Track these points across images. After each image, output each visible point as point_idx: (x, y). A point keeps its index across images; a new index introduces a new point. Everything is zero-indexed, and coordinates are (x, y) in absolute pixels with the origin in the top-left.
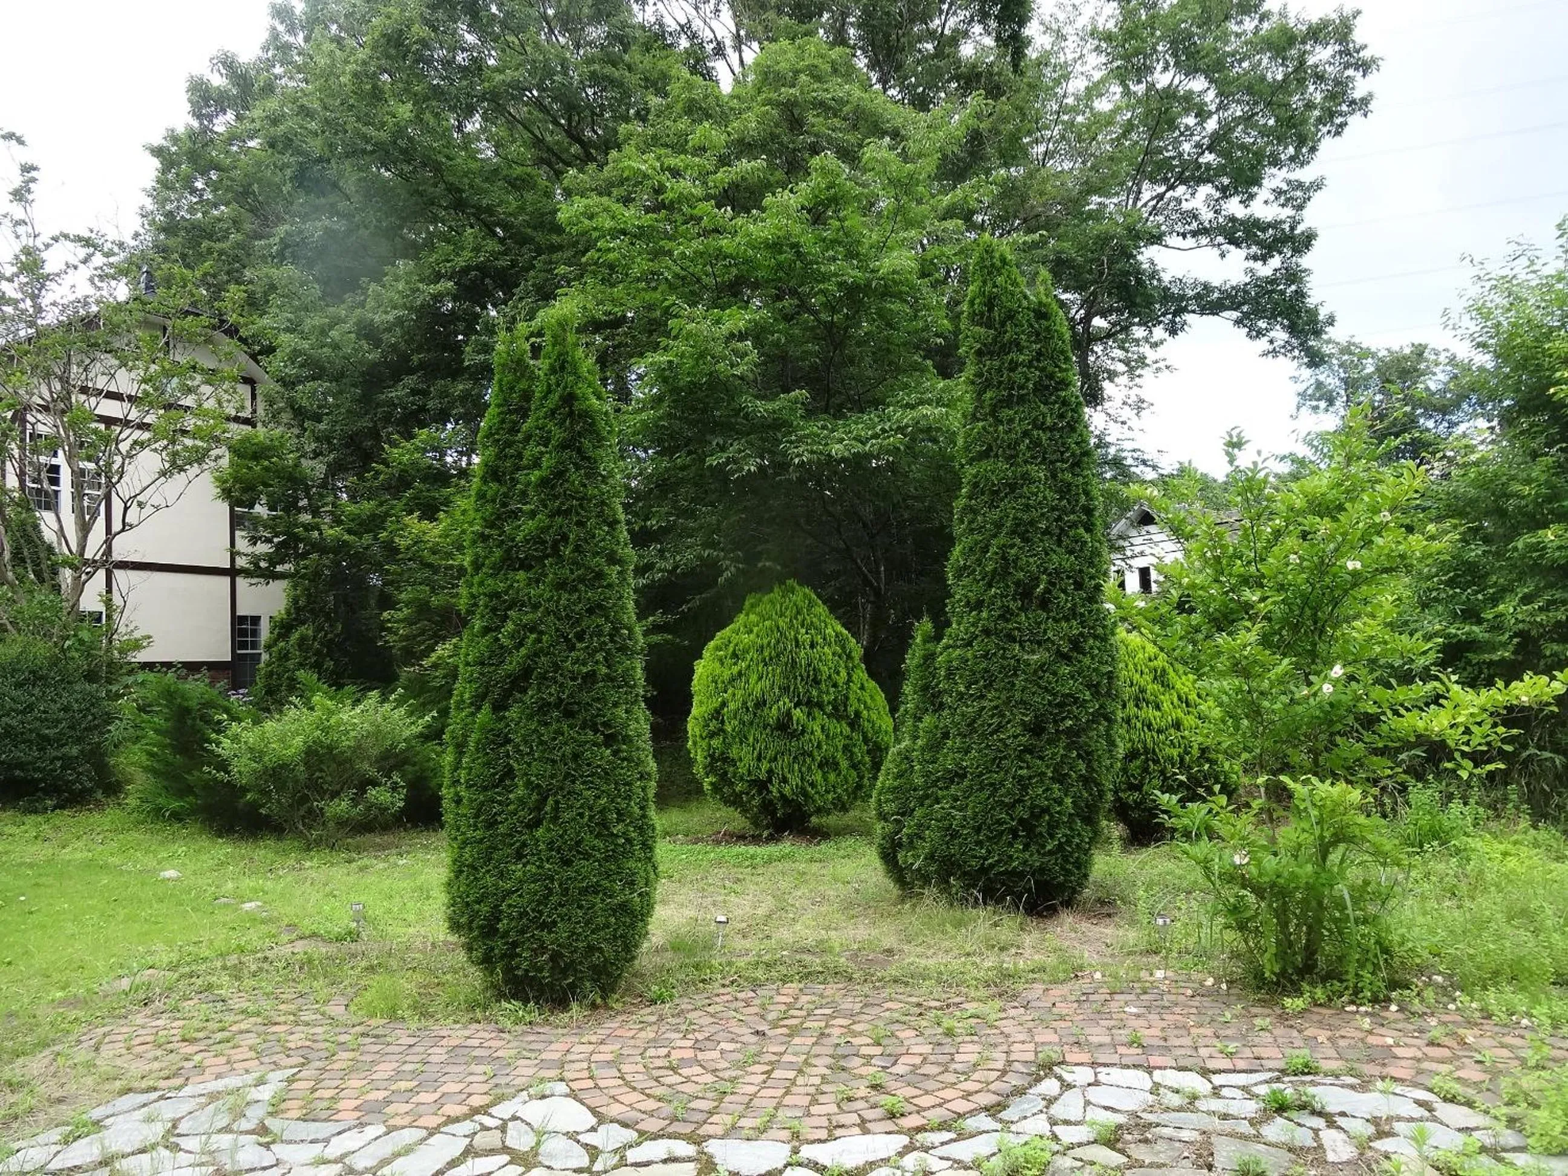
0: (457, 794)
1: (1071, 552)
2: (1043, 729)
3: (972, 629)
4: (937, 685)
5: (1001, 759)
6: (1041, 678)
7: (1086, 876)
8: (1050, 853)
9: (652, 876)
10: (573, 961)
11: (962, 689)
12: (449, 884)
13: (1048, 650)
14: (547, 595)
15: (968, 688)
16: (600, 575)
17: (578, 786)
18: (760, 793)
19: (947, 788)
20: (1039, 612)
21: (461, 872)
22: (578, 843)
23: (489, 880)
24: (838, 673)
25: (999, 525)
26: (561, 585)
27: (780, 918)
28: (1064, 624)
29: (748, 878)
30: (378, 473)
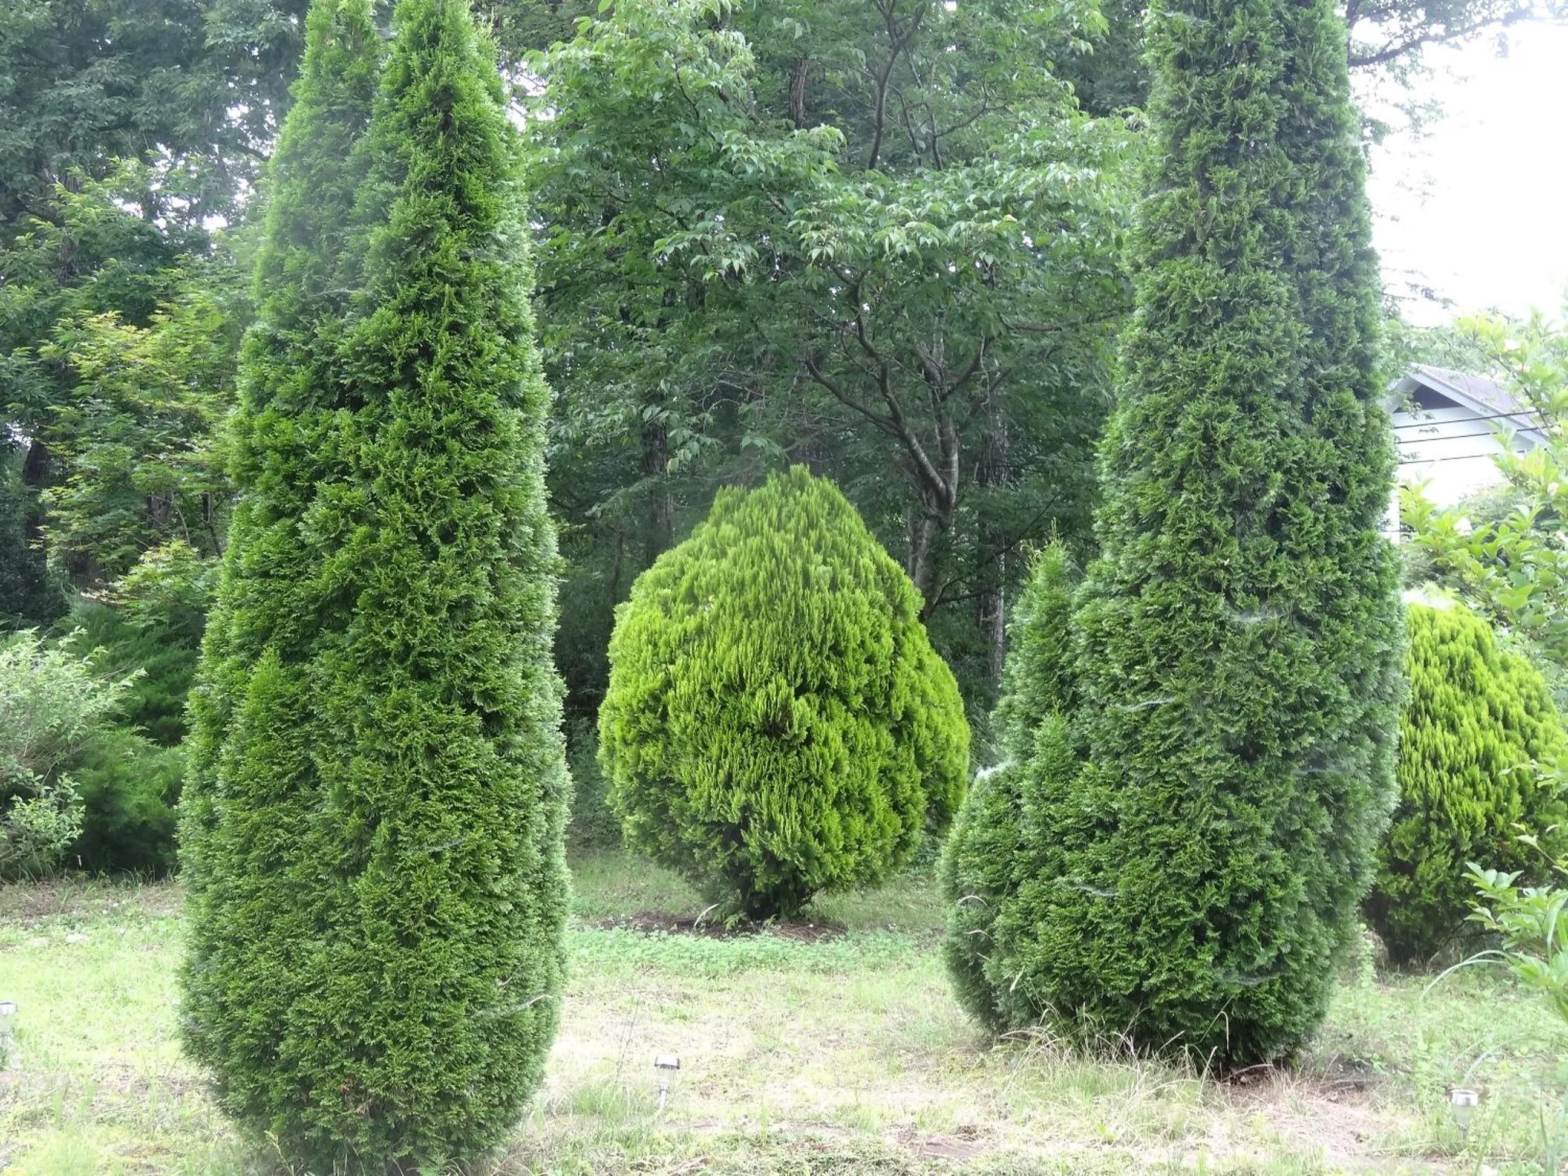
0: (209, 809)
1: (1329, 434)
2: (1261, 750)
3: (1141, 565)
4: (1070, 663)
5: (1181, 799)
6: (1261, 658)
7: (1319, 1016)
8: (1261, 971)
9: (557, 974)
10: (411, 1118)
11: (1117, 670)
12: (188, 970)
13: (1277, 608)
14: (389, 456)
15: (1128, 668)
16: (486, 425)
17: (434, 805)
18: (725, 846)
19: (1081, 847)
20: (1266, 538)
21: (215, 948)
22: (430, 907)
23: (264, 965)
24: (877, 638)
25: (1200, 379)
26: (416, 439)
27: (766, 1067)
28: (1309, 563)
29: (705, 995)
30: (40, 235)
